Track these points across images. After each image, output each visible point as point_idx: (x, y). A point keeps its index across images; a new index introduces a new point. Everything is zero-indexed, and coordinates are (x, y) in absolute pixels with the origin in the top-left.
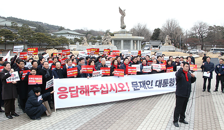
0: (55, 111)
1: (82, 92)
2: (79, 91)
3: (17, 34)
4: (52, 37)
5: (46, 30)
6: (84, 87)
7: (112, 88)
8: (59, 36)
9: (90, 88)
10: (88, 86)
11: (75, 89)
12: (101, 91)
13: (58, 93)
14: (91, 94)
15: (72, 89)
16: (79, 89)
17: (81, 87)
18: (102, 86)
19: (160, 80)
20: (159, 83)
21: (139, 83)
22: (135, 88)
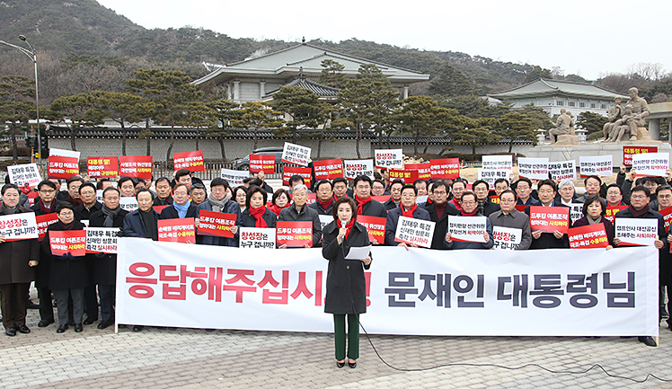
0: (114, 330)
1: (199, 287)
2: (190, 280)
3: (333, 103)
4: (491, 112)
5: (480, 85)
6: (207, 271)
7: (302, 288)
8: (519, 105)
9: (226, 276)
10: (220, 270)
11: (177, 273)
12: (260, 291)
13: (128, 280)
14: (228, 296)
15: (168, 273)
16: (189, 274)
17: (196, 269)
18: (268, 277)
19: (516, 277)
20: (516, 288)
21: (423, 281)
22: (397, 296)
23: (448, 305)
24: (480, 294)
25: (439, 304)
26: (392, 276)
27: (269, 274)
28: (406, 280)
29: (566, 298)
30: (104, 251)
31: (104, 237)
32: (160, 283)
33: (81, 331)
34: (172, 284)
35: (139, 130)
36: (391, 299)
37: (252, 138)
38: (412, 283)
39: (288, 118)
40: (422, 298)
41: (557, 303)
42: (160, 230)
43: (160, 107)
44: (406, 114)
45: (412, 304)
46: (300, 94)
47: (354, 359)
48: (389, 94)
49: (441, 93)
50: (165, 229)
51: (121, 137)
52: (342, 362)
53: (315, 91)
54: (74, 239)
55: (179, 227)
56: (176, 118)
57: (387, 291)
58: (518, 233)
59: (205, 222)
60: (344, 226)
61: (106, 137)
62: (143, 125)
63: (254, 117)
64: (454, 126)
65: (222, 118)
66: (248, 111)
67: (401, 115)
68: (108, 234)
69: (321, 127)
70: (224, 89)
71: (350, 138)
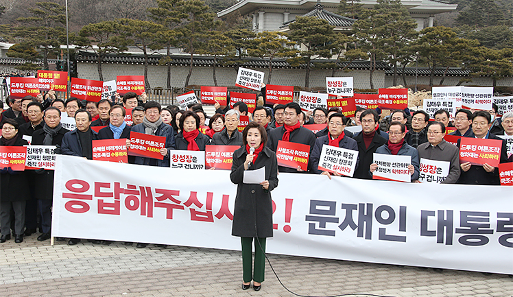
1: (132, 203)
2: (123, 197)
3: (349, 34)
6: (138, 189)
7: (225, 211)
9: (155, 195)
10: (149, 189)
12: (187, 209)
13: (65, 196)
15: (103, 190)
16: (122, 191)
17: (129, 186)
18: (193, 199)
19: (441, 213)
20: (441, 224)
21: (345, 210)
22: (317, 224)
23: (369, 237)
24: (403, 227)
25: (360, 235)
26: (314, 203)
27: (194, 194)
28: (328, 208)
29: (494, 238)
30: (44, 167)
31: (44, 154)
32: (95, 199)
33: (21, 241)
34: (106, 200)
35: (160, 57)
36: (312, 226)
37: (267, 67)
38: (333, 211)
39: (303, 48)
40: (342, 227)
41: (485, 241)
42: (94, 149)
43: (180, 36)
44: (423, 45)
45: (332, 233)
46: (315, 24)
47: (259, 282)
48: (406, 24)
49: (470, 24)
50: (99, 149)
51: (144, 63)
52: (248, 284)
53: (331, 21)
54: (15, 154)
55: (112, 148)
56: (196, 46)
57: (308, 218)
58: (445, 166)
59: (136, 144)
60: (251, 153)
61: (130, 63)
62: (164, 52)
63: (269, 46)
64: (474, 58)
65: (238, 47)
66: (264, 41)
67: (416, 46)
68: (47, 151)
69: (335, 57)
70: (249, 18)
71: (364, 69)
